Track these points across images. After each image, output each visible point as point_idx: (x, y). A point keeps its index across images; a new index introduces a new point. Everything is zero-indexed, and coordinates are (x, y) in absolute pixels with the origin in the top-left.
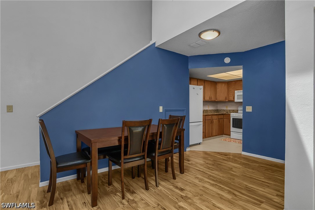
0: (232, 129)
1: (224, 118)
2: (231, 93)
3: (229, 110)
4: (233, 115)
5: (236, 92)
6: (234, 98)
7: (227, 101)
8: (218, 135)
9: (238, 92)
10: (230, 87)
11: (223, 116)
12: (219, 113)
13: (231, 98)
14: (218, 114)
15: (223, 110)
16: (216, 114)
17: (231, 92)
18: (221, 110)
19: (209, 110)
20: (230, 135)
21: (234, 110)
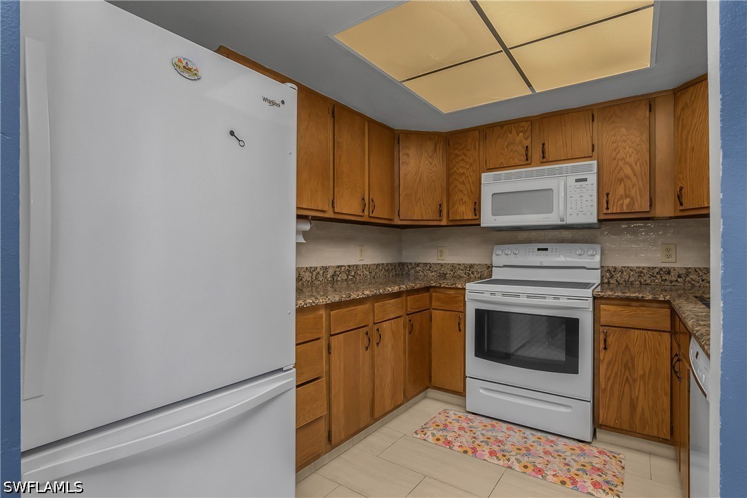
0: (475, 365)
1: (435, 304)
2: (461, 187)
3: (453, 265)
4: (478, 295)
5: (485, 177)
6: (477, 209)
7: (444, 222)
8: (407, 399)
9: (497, 179)
10: (457, 156)
11: (426, 295)
12: (410, 285)
13: (462, 208)
14: (403, 287)
15: (425, 264)
16: (396, 289)
17: (463, 183)
18: (418, 265)
19: (366, 267)
20: (462, 394)
21: (471, 266)
